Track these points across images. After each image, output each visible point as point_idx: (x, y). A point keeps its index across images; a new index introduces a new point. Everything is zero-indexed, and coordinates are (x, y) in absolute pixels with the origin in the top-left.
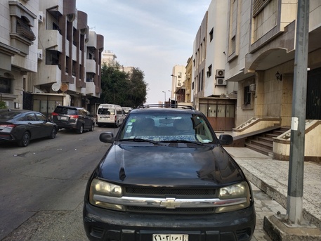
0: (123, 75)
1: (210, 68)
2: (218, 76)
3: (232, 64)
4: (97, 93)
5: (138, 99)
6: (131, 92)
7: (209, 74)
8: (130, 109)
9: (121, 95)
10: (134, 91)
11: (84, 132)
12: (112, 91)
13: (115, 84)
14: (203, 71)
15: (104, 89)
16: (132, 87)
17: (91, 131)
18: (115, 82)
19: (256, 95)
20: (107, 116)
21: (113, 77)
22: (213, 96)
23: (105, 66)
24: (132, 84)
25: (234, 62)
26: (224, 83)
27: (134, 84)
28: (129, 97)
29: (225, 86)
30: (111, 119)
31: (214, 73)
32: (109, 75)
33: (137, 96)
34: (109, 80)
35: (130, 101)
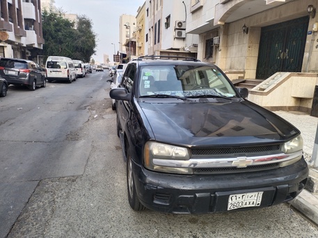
0: (68, 24)
1: (168, 18)
2: (177, 27)
3: (195, 14)
4: (39, 44)
5: (87, 51)
6: (79, 43)
7: (167, 25)
8: (80, 62)
9: (68, 46)
10: (82, 42)
11: (37, 88)
12: (56, 42)
13: (60, 33)
14: (159, 21)
15: (47, 40)
16: (79, 37)
17: (43, 87)
18: (59, 31)
19: (220, 48)
20: (58, 70)
21: (56, 25)
22: (172, 49)
23: (46, 13)
24: (79, 33)
25: (198, 13)
26: (183, 36)
27: (82, 34)
28: (76, 49)
29: (184, 39)
30: (62, 74)
31: (173, 24)
32: (52, 23)
33: (86, 48)
34: (52, 28)
35: (78, 54)
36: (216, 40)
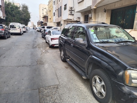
0: (17, 8)
1: (65, 5)
2: (70, 10)
3: (80, 4)
4: (4, 17)
5: (27, 20)
6: (23, 16)
7: (65, 9)
8: (24, 25)
9: (17, 18)
10: (24, 16)
11: (7, 38)
12: (12, 16)
13: (13, 12)
14: (61, 7)
15: (7, 15)
16: (23, 14)
17: (10, 37)
19: (92, 19)
20: (15, 29)
22: (68, 19)
23: (6, 2)
24: (23, 12)
25: (81, 3)
27: (24, 12)
28: (22, 19)
29: (73, 15)
30: (18, 31)
31: (68, 8)
32: (9, 7)
33: (26, 19)
34: (10, 9)
35: (22, 21)
36: (90, 15)
